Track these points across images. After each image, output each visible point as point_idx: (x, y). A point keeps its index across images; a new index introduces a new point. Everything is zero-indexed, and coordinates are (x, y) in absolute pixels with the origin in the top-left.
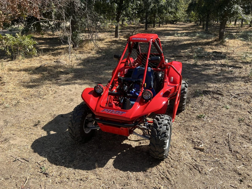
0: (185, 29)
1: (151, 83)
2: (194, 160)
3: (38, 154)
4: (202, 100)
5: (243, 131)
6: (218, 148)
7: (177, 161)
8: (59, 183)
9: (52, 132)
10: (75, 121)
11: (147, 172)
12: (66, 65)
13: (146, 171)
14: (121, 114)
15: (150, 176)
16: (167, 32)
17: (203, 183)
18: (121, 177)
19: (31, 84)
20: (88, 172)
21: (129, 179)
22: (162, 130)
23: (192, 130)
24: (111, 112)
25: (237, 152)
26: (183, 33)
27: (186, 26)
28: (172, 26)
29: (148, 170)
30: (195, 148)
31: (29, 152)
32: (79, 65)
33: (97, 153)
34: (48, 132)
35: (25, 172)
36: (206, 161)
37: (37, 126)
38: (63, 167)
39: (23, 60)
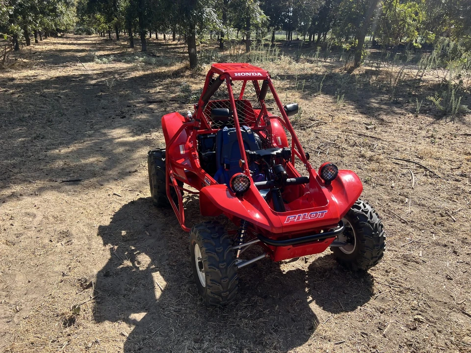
11: (376, 296)
13: (374, 295)
15: (387, 298)
17: (437, 274)
18: (361, 320)
20: (310, 345)
21: (373, 317)
25: (412, 221)
26: (108, 55)
27: (90, 42)
29: (375, 292)
33: (277, 306)
34: (128, 321)
36: (404, 246)
37: (77, 321)
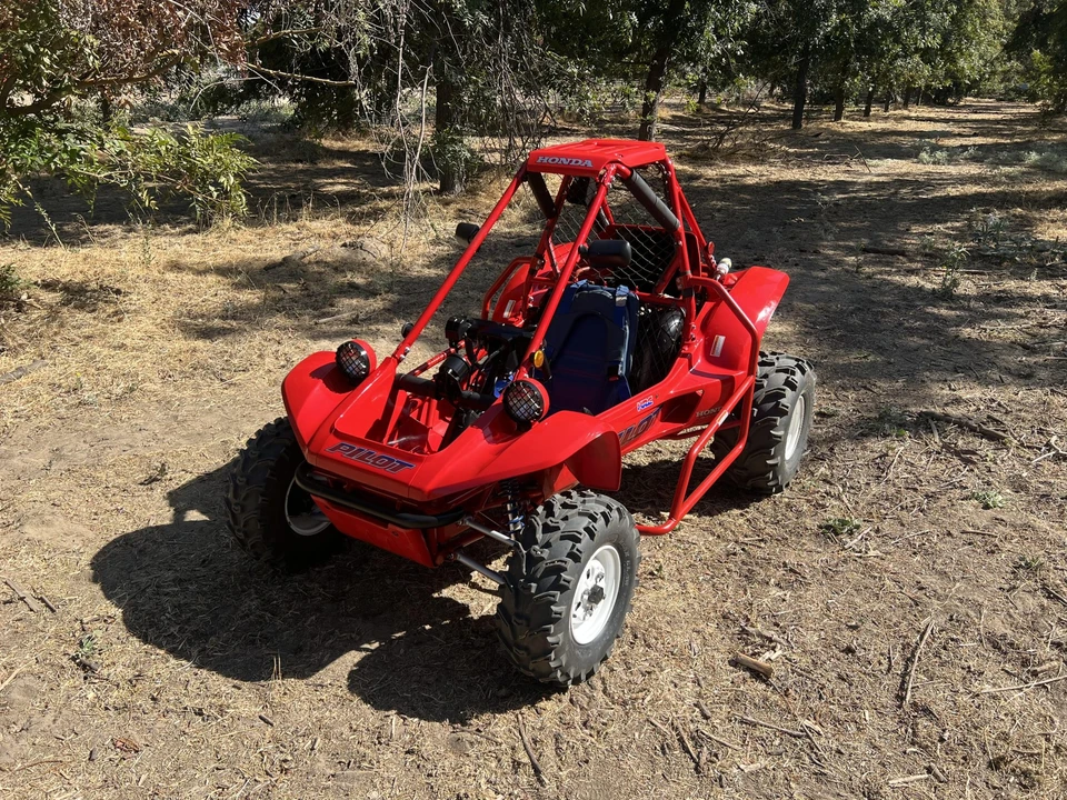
0: (983, 129)
1: (620, 355)
2: (702, 711)
3: (102, 589)
4: (890, 453)
5: (1011, 616)
6: (843, 679)
7: (624, 703)
8: (116, 709)
9: (194, 516)
10: (244, 479)
11: (465, 728)
12: (384, 260)
13: (464, 724)
14: (395, 470)
15: (468, 745)
16: (892, 139)
18: (355, 727)
19: (217, 323)
20: (239, 689)
21: (380, 743)
22: (551, 556)
23: (767, 583)
24: (362, 458)
25: (928, 712)
26: (966, 148)
28: (932, 115)
30: (735, 663)
31: (77, 578)
32: (437, 262)
34: (179, 513)
35: (22, 646)
38: (162, 652)
39: (232, 234)
